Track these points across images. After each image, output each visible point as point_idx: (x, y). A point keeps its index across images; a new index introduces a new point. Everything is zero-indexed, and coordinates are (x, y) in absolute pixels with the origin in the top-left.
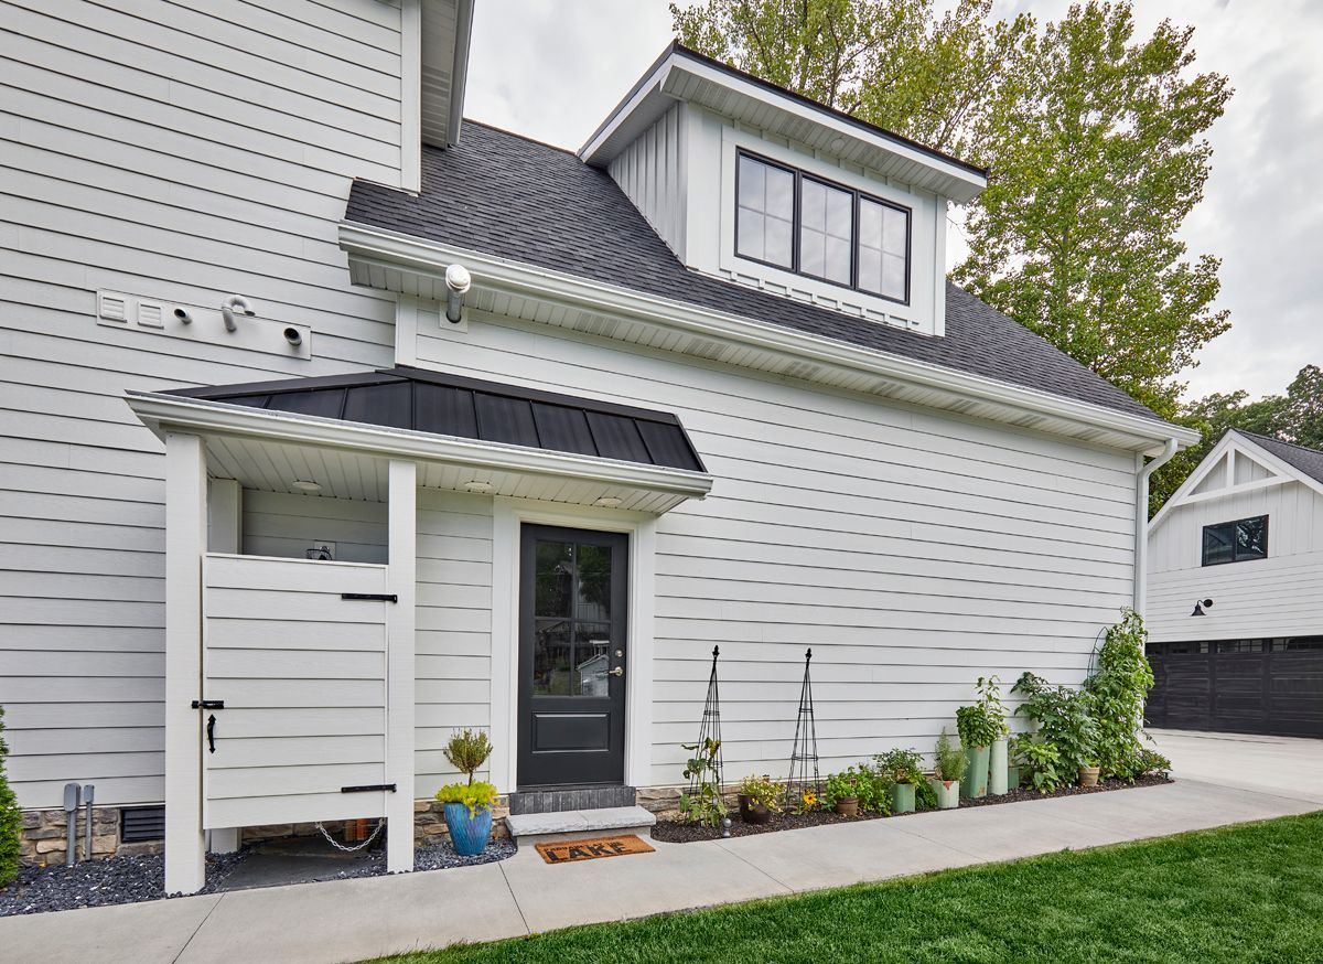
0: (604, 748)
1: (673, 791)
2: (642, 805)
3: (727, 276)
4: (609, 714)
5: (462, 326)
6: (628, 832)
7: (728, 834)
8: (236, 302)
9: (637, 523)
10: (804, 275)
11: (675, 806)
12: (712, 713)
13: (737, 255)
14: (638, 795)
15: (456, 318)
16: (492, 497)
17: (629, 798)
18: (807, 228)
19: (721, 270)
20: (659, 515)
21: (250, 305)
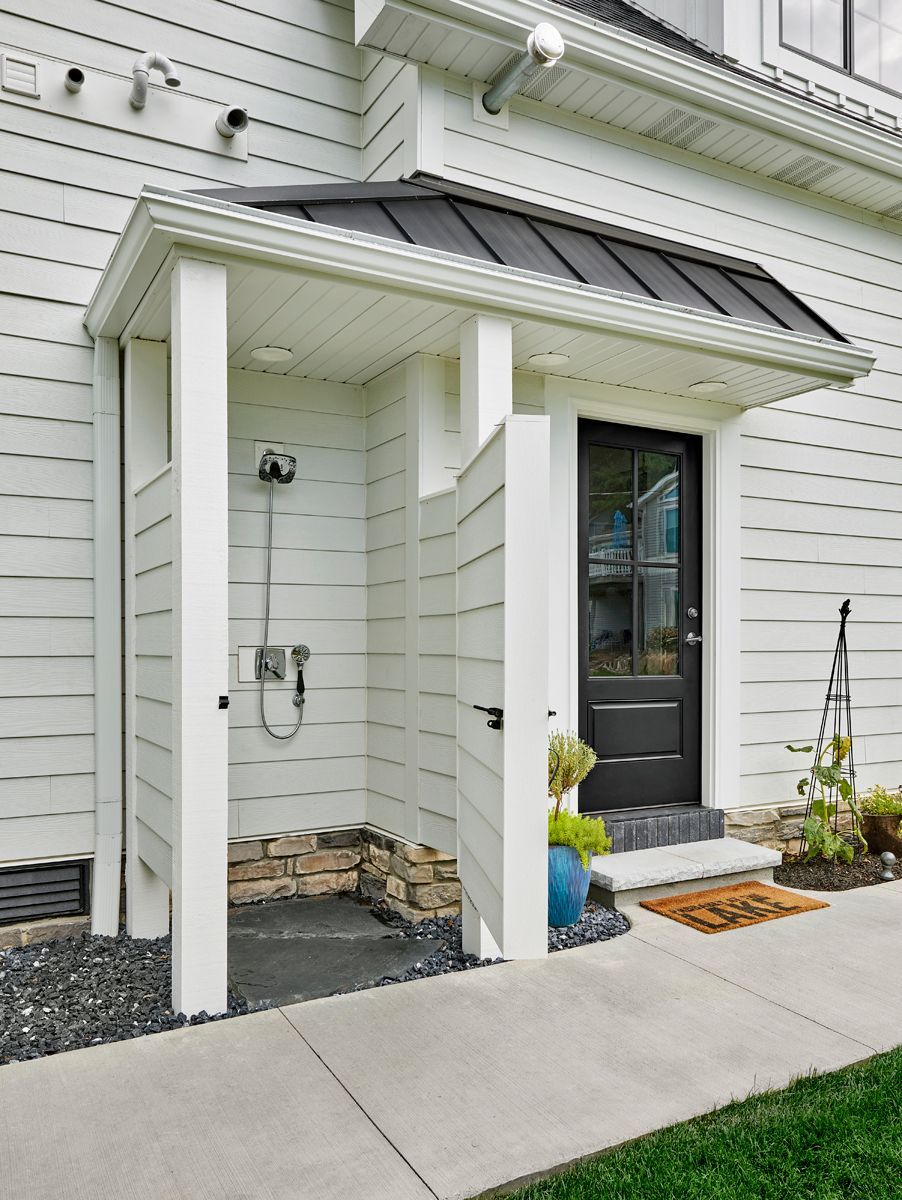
0: (673, 752)
1: (768, 814)
2: (732, 836)
3: (770, 73)
4: (681, 703)
5: (503, 120)
6: (748, 878)
7: (889, 875)
8: (156, 65)
9: (719, 420)
10: (859, 79)
11: (769, 835)
12: (838, 697)
13: (782, 45)
14: (726, 821)
15: (494, 107)
16: (542, 379)
17: (714, 827)
18: (860, 14)
19: (764, 64)
20: (744, 409)
21: (175, 72)
